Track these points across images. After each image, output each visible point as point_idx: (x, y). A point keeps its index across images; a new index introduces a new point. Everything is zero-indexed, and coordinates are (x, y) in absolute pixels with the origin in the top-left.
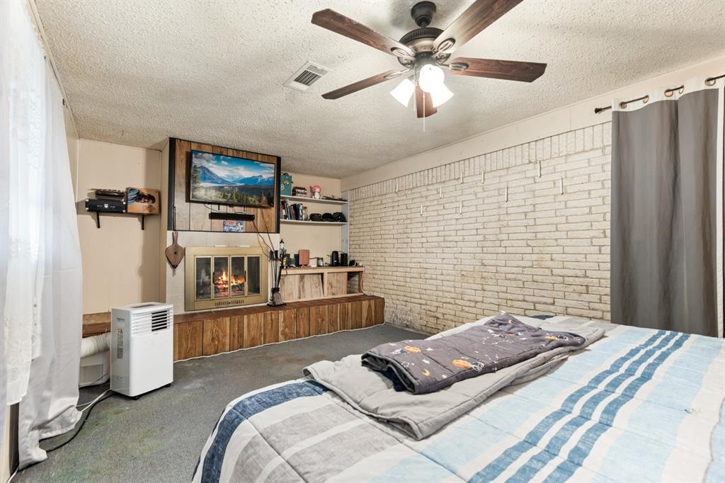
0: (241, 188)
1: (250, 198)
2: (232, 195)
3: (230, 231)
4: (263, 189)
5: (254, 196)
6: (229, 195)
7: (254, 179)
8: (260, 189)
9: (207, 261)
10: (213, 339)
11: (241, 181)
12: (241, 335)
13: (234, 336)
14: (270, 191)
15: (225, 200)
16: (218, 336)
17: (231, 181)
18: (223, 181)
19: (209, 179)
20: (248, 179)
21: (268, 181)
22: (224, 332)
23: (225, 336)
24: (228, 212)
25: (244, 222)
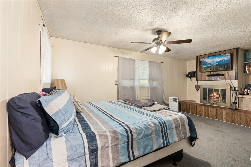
0: (217, 65)
1: (220, 68)
2: (214, 68)
3: (214, 80)
4: (225, 64)
5: (222, 67)
6: (213, 68)
7: (222, 61)
8: (224, 64)
9: (206, 89)
10: (199, 111)
11: (217, 63)
12: (208, 113)
13: (206, 112)
14: (228, 64)
15: (211, 70)
16: (201, 111)
17: (213, 63)
18: (210, 64)
19: (205, 64)
20: (219, 61)
21: (227, 60)
22: (202, 110)
23: (203, 112)
24: (214, 74)
25: (220, 77)
